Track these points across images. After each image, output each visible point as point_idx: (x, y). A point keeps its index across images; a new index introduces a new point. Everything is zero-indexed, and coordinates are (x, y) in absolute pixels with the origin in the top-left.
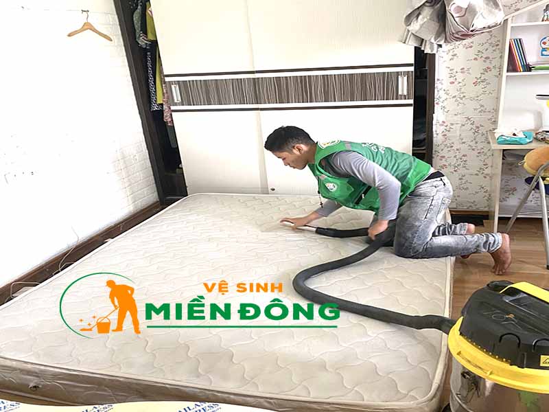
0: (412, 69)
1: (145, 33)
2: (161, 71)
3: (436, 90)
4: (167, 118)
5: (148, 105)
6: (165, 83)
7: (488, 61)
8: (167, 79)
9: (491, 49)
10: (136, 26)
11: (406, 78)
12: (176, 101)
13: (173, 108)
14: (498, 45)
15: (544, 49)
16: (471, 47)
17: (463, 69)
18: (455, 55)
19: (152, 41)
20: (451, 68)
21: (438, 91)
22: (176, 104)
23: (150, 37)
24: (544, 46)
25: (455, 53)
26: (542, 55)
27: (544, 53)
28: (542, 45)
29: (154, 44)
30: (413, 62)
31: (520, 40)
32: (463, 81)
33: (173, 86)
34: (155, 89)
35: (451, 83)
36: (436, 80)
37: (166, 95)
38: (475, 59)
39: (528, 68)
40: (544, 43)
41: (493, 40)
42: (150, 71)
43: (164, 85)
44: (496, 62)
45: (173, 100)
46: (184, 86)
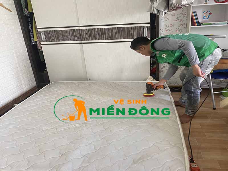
0: (149, 25)
1: (27, 9)
2: (36, 26)
3: (160, 34)
4: (39, 48)
5: (30, 42)
6: (38, 31)
7: (181, 21)
8: (38, 30)
9: (183, 16)
10: (23, 6)
11: (147, 29)
12: (43, 40)
13: (42, 43)
14: (185, 14)
15: (205, 16)
16: (174, 15)
17: (171, 25)
18: (168, 19)
19: (31, 13)
20: (166, 24)
21: (161, 34)
22: (43, 41)
23: (30, 11)
24: (204, 15)
25: (168, 18)
26: (204, 19)
27: (205, 18)
28: (204, 14)
29: (32, 14)
30: (150, 22)
31: (196, 12)
32: (171, 30)
33: (41, 33)
34: (33, 35)
35: (166, 31)
36: (160, 30)
37: (38, 38)
38: (176, 20)
39: (200, 24)
40: (205, 14)
41: (184, 12)
42: (30, 27)
43: (37, 33)
44: (185, 22)
45: (42, 40)
46: (46, 33)
